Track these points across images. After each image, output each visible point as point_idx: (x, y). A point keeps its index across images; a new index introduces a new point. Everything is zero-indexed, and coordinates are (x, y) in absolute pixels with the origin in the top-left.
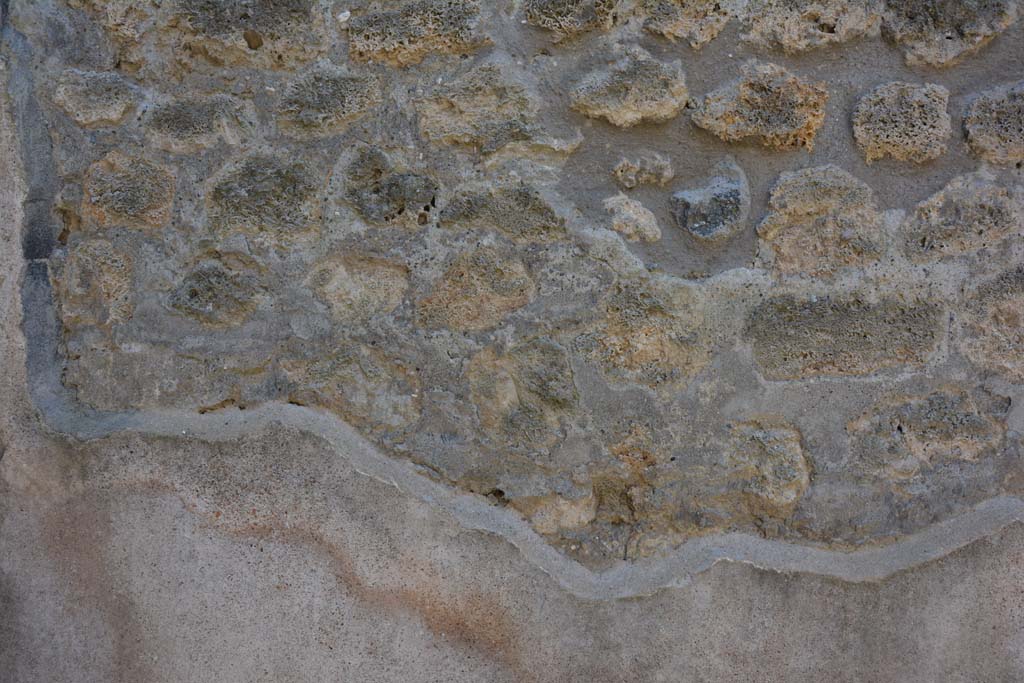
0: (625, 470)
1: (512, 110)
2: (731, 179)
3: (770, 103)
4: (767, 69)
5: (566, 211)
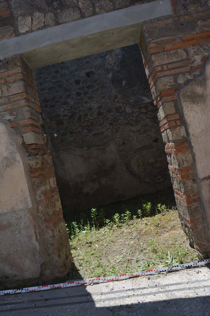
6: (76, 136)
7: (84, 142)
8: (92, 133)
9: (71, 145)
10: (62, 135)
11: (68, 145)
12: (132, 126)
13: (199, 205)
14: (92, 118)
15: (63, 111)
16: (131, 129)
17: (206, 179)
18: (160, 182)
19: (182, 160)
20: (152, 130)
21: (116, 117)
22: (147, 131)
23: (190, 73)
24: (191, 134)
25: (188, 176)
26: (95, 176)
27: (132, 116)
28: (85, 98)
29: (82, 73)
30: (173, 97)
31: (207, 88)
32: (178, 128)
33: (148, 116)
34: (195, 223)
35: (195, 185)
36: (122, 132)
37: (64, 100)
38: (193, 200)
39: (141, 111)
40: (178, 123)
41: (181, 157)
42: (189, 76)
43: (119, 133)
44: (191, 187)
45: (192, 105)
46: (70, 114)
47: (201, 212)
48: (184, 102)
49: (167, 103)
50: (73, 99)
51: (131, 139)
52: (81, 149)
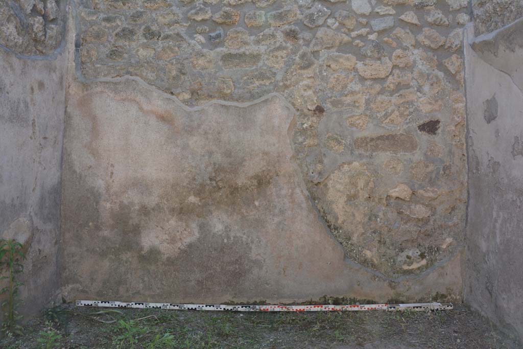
0: (196, 87)
1: (176, 18)
2: (220, 31)
3: (227, 15)
4: (227, 9)
5: (186, 37)
6: (164, 49)
7: (184, 74)
8: (219, 49)
9: (136, 75)
10: (116, 35)
11: (128, 73)
12: (362, 57)
16: (355, 70)
18: (409, 272)
20: (426, 88)
21: (313, 14)
22: (408, 86)
26: (192, 199)
27: (367, 25)
33: (421, 38)
36: (320, 72)
39: (403, 17)
43: (308, 72)
51: (348, 99)
52: (169, 96)
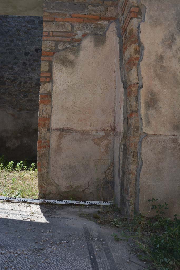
0: (21, 107)
1: (16, 90)
2: (27, 94)
4: (29, 88)
5: (18, 95)
6: (13, 98)
7: (18, 104)
8: (27, 98)
9: (6, 104)
11: (4, 103)
13: (48, 152)
14: (30, 86)
15: (8, 75)
17: (57, 130)
19: (43, 110)
23: (70, 43)
24: (54, 90)
25: (44, 125)
26: (19, 135)
28: (29, 68)
29: (32, 48)
30: (50, 58)
31: (78, 56)
32: (47, 84)
34: (40, 166)
35: (48, 134)
37: (11, 65)
38: (43, 146)
40: (48, 79)
41: (43, 108)
42: (68, 45)
44: (45, 134)
45: (61, 67)
46: (13, 78)
47: (48, 159)
48: (56, 63)
49: (44, 62)
50: (19, 66)
52: (14, 110)
